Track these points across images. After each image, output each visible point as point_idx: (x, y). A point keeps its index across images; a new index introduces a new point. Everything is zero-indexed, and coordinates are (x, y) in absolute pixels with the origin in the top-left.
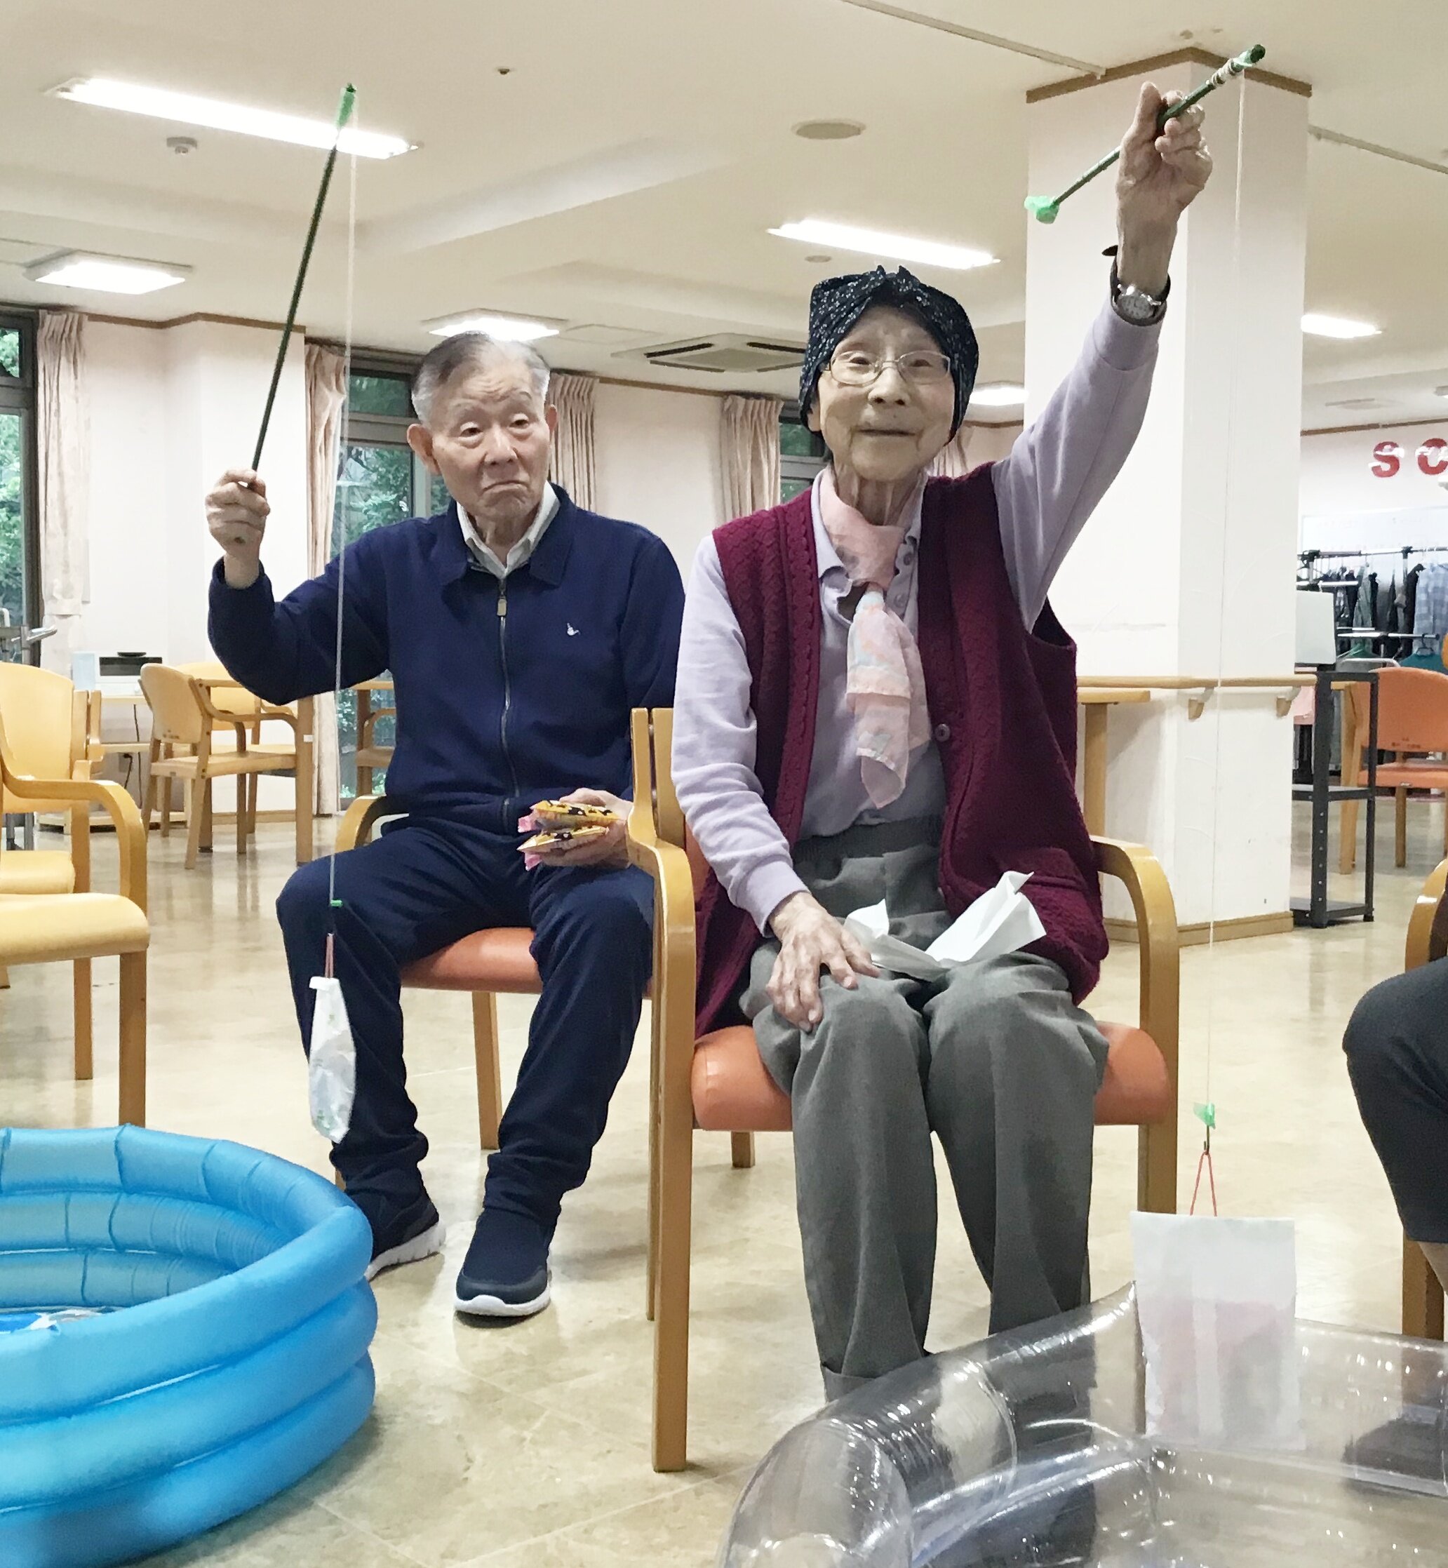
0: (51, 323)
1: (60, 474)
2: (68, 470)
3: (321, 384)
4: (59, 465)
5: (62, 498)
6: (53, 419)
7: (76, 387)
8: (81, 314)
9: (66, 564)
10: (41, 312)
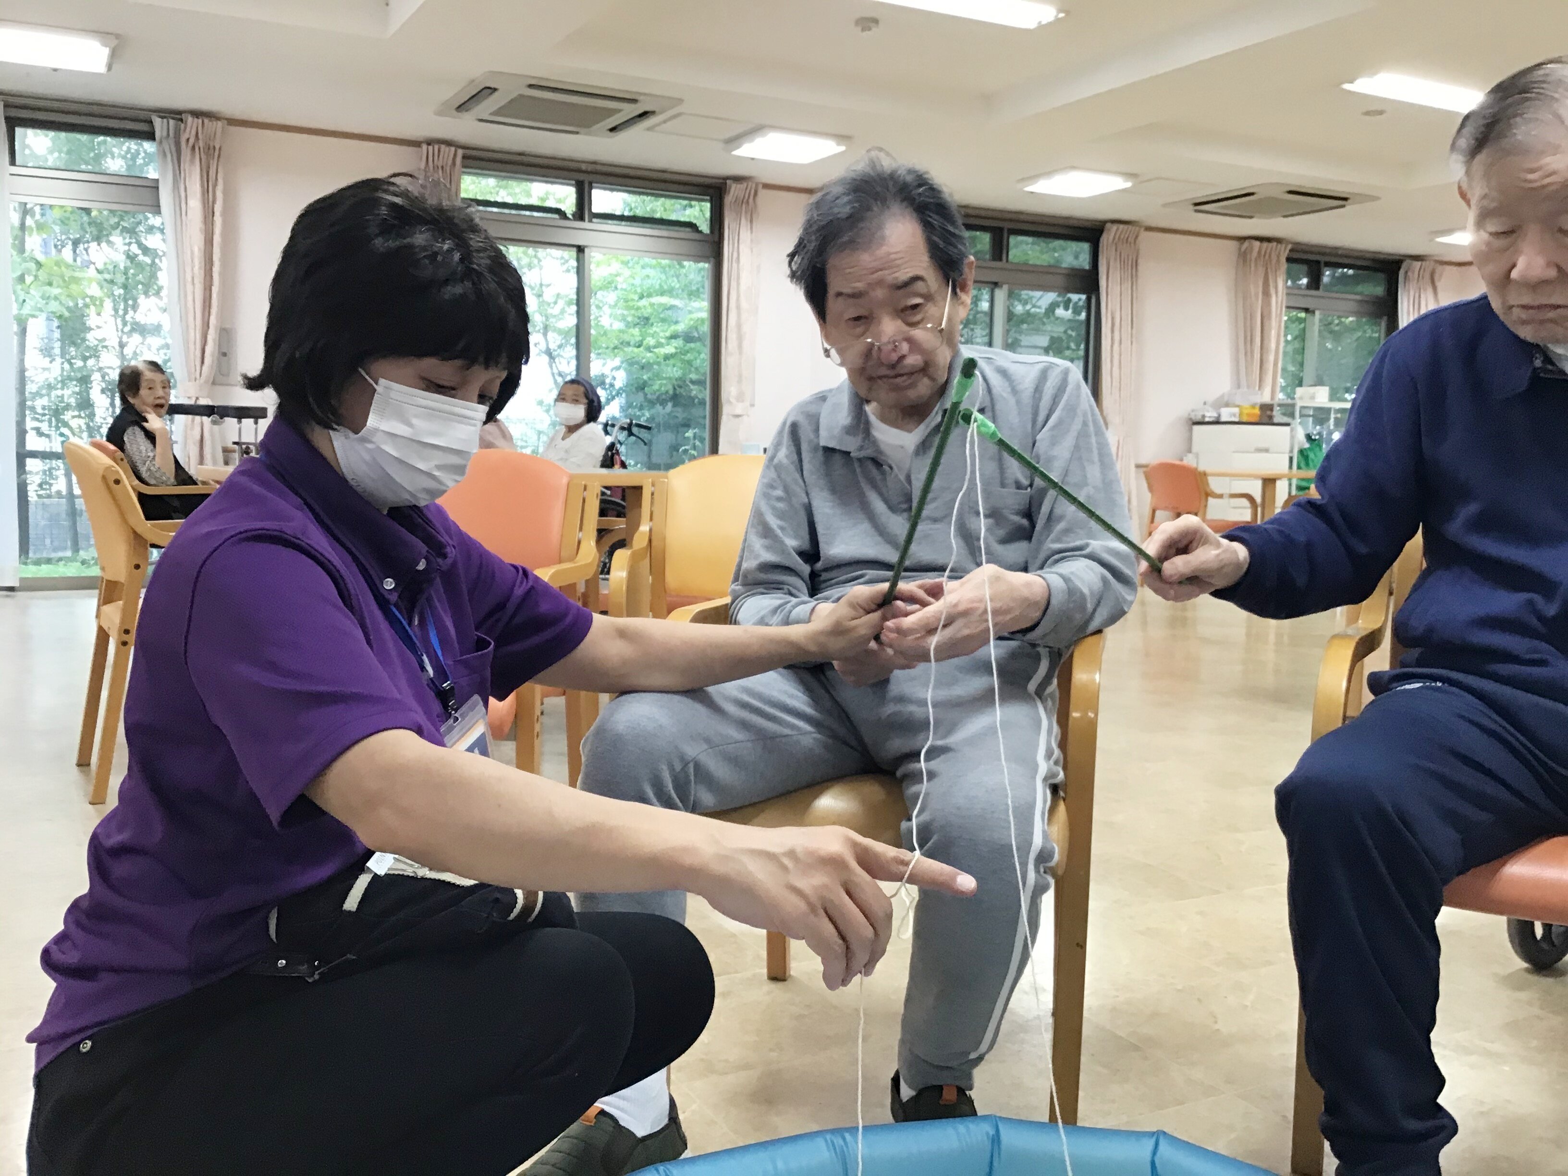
0: (734, 191)
2: (744, 304)
4: (738, 300)
5: (739, 326)
6: (735, 265)
7: (752, 240)
8: (757, 183)
9: (740, 376)
10: (728, 181)
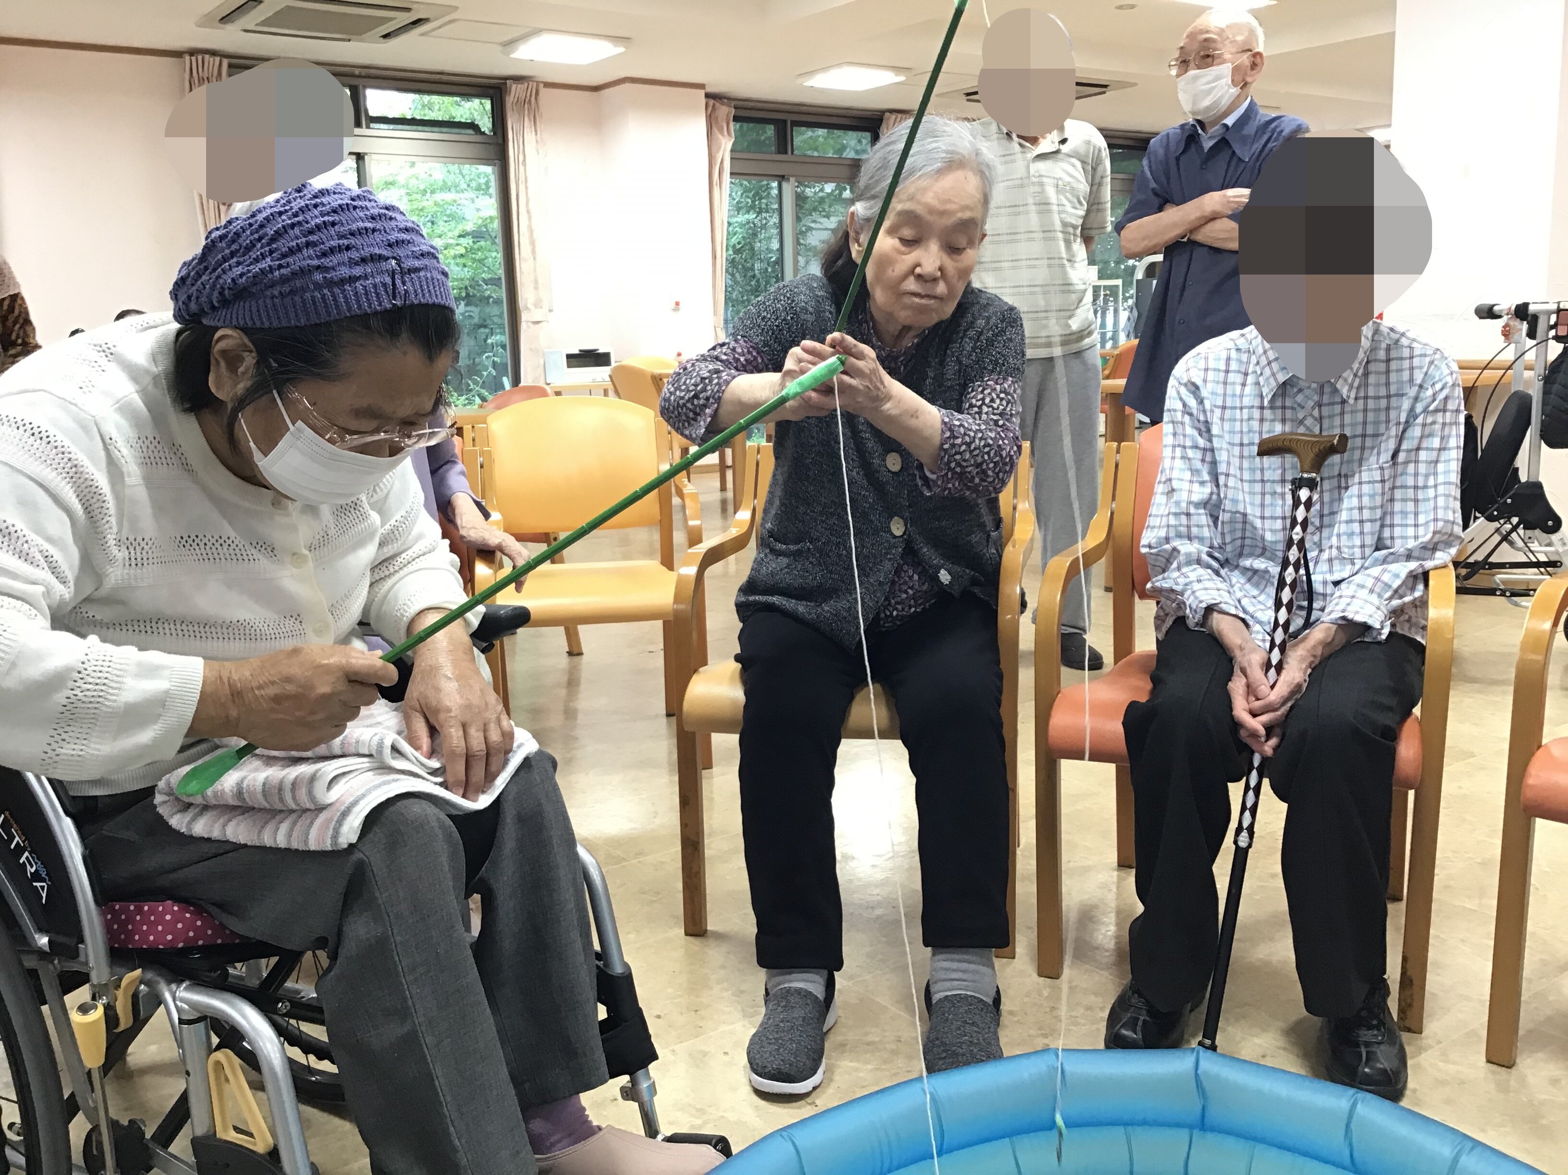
0: (515, 91)
1: (528, 212)
3: (715, 130)
4: (527, 203)
6: (521, 168)
7: (537, 142)
8: (538, 83)
9: (536, 282)
10: (508, 82)
